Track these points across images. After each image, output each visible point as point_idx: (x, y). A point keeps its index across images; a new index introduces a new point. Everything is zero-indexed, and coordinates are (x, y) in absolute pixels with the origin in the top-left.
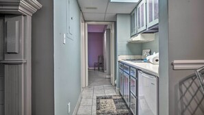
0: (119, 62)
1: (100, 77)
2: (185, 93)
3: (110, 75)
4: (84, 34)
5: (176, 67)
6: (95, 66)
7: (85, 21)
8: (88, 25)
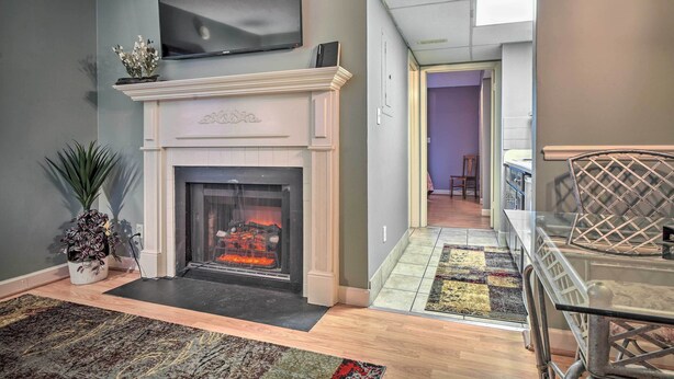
0: (506, 165)
1: (463, 213)
2: (567, 196)
3: (489, 208)
4: (417, 94)
5: (547, 156)
6: (452, 187)
7: (420, 66)
8: (428, 75)
